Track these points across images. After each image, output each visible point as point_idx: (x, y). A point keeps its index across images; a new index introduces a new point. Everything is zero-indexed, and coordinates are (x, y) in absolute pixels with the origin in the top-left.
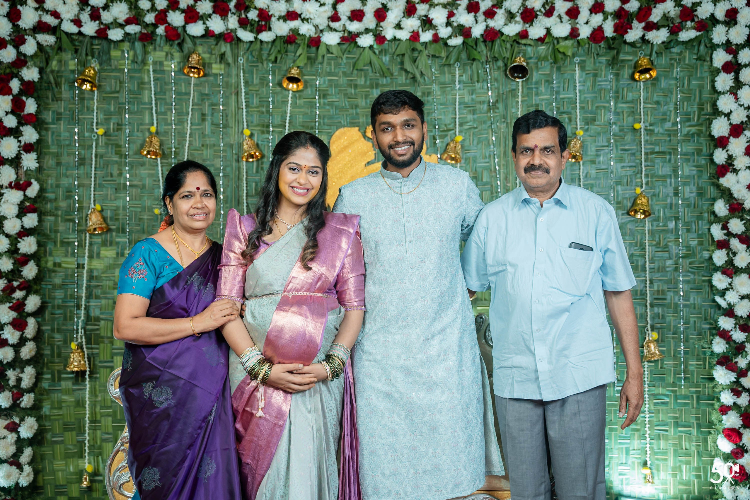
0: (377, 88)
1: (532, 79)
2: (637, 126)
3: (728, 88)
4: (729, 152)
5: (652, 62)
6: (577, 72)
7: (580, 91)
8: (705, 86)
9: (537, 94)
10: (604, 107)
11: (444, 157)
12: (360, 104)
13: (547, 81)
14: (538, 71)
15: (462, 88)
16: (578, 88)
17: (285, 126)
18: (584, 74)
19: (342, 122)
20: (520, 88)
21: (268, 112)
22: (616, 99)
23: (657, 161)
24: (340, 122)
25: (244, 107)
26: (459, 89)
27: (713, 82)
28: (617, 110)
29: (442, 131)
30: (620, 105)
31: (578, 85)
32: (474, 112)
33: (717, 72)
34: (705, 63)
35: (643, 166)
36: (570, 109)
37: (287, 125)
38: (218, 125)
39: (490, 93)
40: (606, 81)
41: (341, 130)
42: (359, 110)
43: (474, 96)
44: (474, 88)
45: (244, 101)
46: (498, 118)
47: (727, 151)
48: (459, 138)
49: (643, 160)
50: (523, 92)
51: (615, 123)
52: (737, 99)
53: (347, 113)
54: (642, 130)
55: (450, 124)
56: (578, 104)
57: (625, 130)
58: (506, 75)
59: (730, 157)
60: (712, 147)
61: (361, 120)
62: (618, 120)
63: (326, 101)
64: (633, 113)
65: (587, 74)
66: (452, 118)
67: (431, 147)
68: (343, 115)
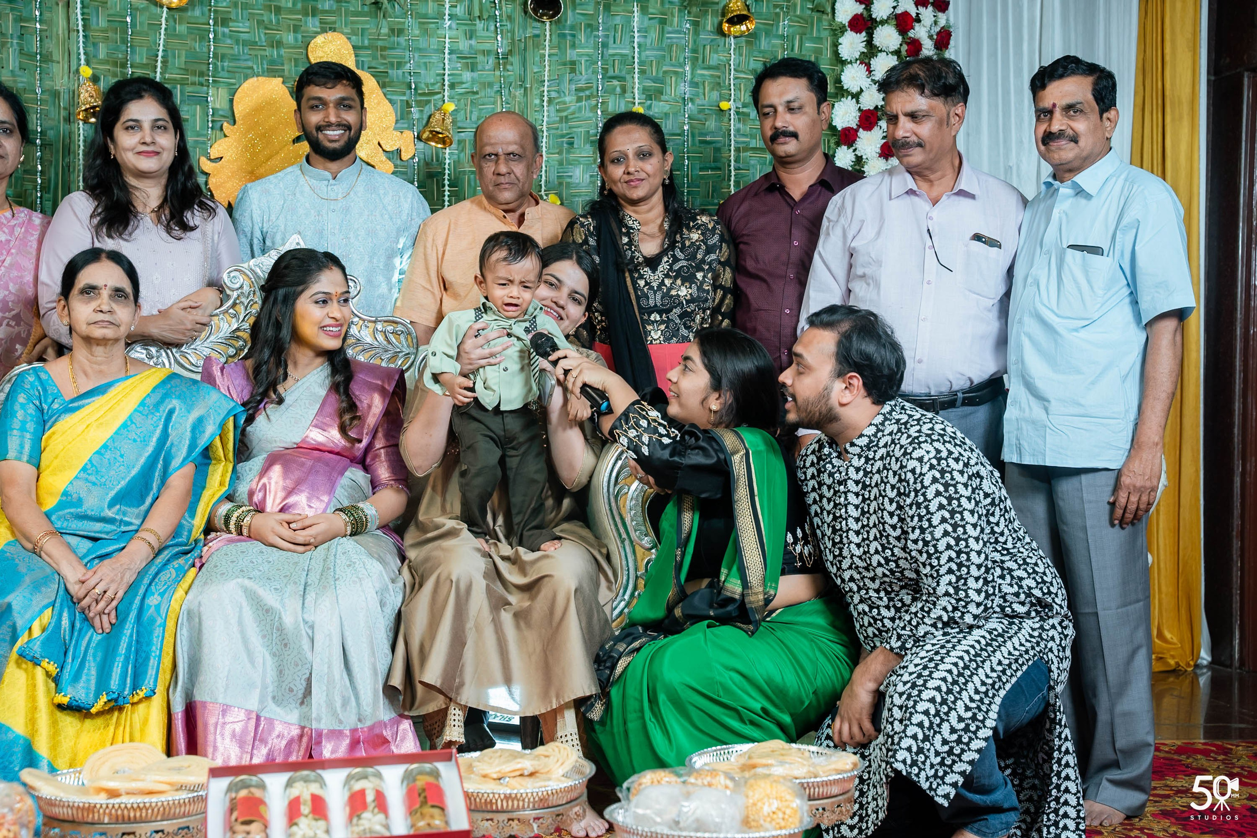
0: (313, 15)
1: (566, 21)
2: (724, 105)
3: (857, 55)
4: (857, 152)
5: (748, 6)
6: (636, 14)
7: (640, 46)
8: (824, 52)
9: (573, 46)
10: (676, 73)
11: (425, 136)
12: (284, 41)
13: (589, 26)
14: (574, 8)
15: (454, 26)
16: (636, 40)
17: (156, 67)
18: (646, 18)
19: (255, 67)
20: (548, 33)
21: (124, 41)
22: (694, 61)
23: (752, 162)
24: (252, 68)
25: (80, 28)
26: (450, 27)
27: (836, 45)
28: (696, 80)
29: (421, 95)
30: (700, 72)
31: (636, 35)
32: (473, 68)
33: (842, 30)
34: (825, 17)
35: (732, 168)
36: (624, 73)
37: (159, 64)
38: (32, 56)
39: (499, 38)
40: (679, 32)
41: (252, 81)
42: (283, 51)
43: (473, 42)
44: (473, 28)
45: (80, 17)
46: (512, 79)
47: (855, 150)
48: (450, 107)
49: (732, 158)
50: (551, 41)
51: (692, 100)
52: (869, 71)
53: (263, 53)
54: (732, 112)
55: (433, 84)
56: (636, 65)
57: (707, 112)
58: (526, 12)
59: (859, 160)
60: (832, 145)
61: (286, 67)
62: (697, 95)
63: (226, 30)
64: (718, 85)
65: (650, 19)
66: (438, 75)
67: (402, 118)
68: (256, 56)
